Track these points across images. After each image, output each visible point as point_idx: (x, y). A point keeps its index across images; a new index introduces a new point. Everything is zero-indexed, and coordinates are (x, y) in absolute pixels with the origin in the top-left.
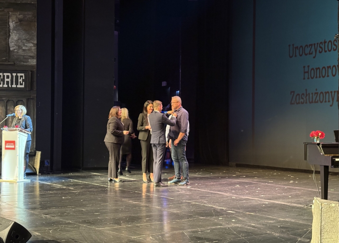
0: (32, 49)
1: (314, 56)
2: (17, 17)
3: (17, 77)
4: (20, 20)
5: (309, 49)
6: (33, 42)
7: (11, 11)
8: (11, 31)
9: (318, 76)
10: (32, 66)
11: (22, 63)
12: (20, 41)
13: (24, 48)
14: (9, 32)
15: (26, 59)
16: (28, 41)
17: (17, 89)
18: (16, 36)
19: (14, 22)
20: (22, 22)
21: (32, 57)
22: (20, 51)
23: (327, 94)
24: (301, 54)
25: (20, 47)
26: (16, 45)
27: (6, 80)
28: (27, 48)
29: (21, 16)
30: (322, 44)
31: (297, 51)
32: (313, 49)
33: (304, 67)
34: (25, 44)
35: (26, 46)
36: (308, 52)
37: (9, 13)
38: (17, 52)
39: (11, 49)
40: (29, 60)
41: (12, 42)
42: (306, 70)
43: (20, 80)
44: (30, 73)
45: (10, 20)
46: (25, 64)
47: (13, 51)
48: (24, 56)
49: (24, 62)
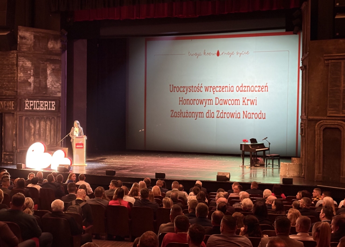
0: (59, 87)
1: (186, 93)
2: (51, 68)
3: (51, 103)
4: (53, 69)
5: (183, 89)
6: (59, 82)
7: (48, 64)
8: (48, 76)
9: (188, 103)
10: (59, 97)
11: (54, 95)
12: (53, 82)
13: (55, 86)
14: (47, 76)
15: (56, 93)
16: (57, 82)
17: (51, 111)
18: (51, 79)
19: (50, 71)
20: (54, 71)
21: (59, 92)
22: (53, 88)
23: (194, 114)
24: (178, 90)
25: (52, 86)
26: (50, 84)
27: (45, 105)
28: (56, 86)
29: (53, 67)
31: (175, 89)
32: (185, 89)
33: (180, 98)
34: (56, 84)
35: (56, 85)
36: (182, 90)
37: (47, 65)
38: (51, 89)
39: (48, 87)
40: (58, 94)
41: (49, 82)
42: (181, 99)
43: (53, 106)
44: (58, 101)
45: (48, 69)
46: (55, 96)
47: (49, 88)
48: (55, 91)
49: (55, 95)
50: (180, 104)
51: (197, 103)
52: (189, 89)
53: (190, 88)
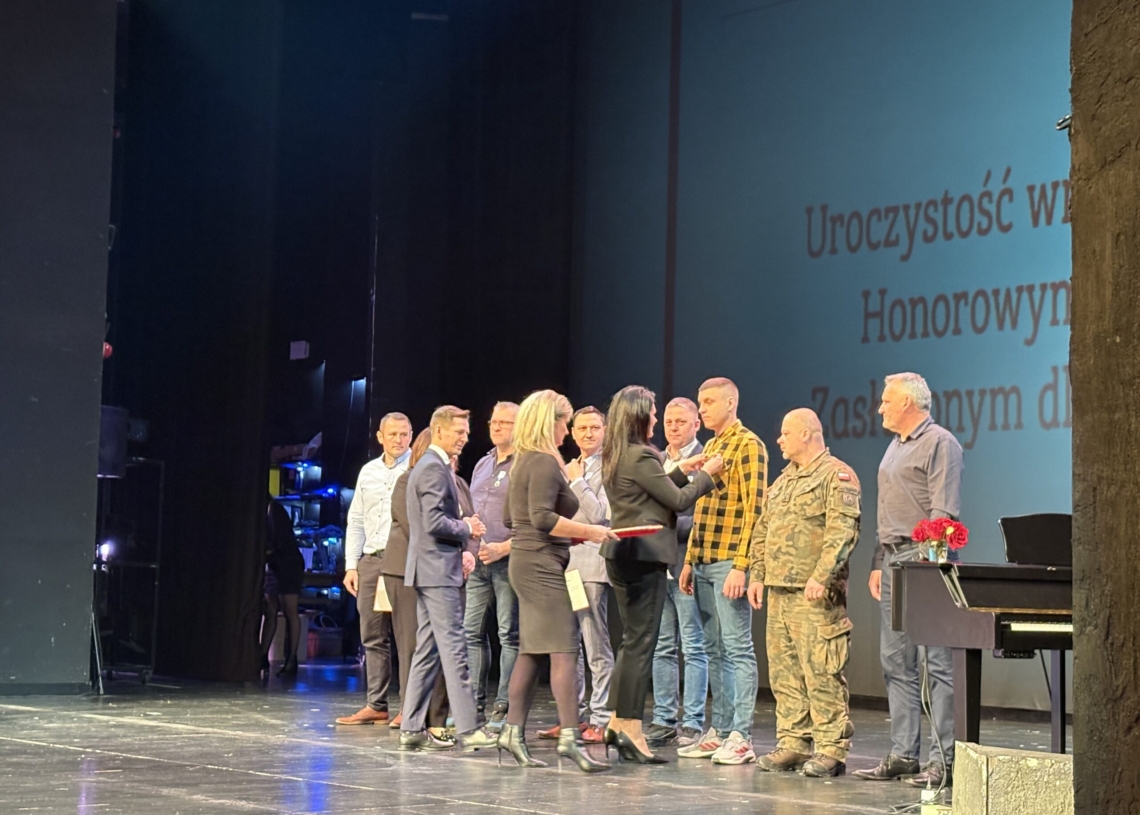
1: (905, 252)
5: (885, 224)
9: (919, 329)
23: (955, 402)
24: (854, 241)
30: (936, 210)
31: (841, 232)
32: (901, 228)
33: (866, 294)
36: (882, 238)
42: (874, 304)
50: (865, 340)
51: (980, 323)
52: (922, 225)
53: (931, 209)
